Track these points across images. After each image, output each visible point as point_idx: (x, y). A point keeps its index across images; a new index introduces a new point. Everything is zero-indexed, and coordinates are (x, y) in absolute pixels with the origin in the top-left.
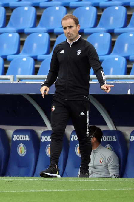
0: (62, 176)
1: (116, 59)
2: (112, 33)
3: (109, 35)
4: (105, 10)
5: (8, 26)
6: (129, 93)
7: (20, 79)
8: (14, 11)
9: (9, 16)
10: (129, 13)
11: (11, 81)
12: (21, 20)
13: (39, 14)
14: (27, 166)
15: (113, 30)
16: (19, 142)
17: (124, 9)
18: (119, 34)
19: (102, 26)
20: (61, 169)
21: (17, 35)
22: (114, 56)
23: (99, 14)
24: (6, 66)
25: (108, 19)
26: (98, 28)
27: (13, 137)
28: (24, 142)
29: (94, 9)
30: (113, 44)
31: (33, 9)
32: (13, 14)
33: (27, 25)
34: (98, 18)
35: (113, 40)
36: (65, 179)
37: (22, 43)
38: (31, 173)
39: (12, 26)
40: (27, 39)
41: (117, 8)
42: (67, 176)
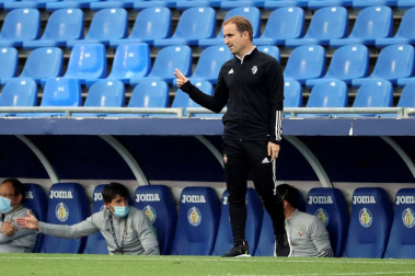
0: (253, 255)
1: (333, 84)
2: (326, 46)
3: (321, 49)
4: (316, 12)
5: (174, 36)
6: (351, 133)
7: (192, 114)
8: (184, 13)
9: (177, 21)
10: (351, 17)
11: (180, 116)
12: (194, 27)
13: (219, 17)
14: (202, 239)
15: (328, 42)
16: (190, 205)
17: (344, 10)
18: (336, 47)
19: (312, 36)
20: (251, 245)
21: (188, 49)
22: (330, 80)
23: (307, 17)
24: (171, 94)
25: (320, 26)
26: (307, 39)
27: (182, 198)
28: (198, 206)
29: (301, 11)
30: (327, 61)
31: (212, 11)
32: (182, 19)
33: (202, 33)
34: (306, 23)
35: (328, 56)
36: (257, 259)
37: (194, 61)
38: (208, 252)
39: (180, 35)
40: (202, 55)
41: (334, 9)
42: (261, 255)
